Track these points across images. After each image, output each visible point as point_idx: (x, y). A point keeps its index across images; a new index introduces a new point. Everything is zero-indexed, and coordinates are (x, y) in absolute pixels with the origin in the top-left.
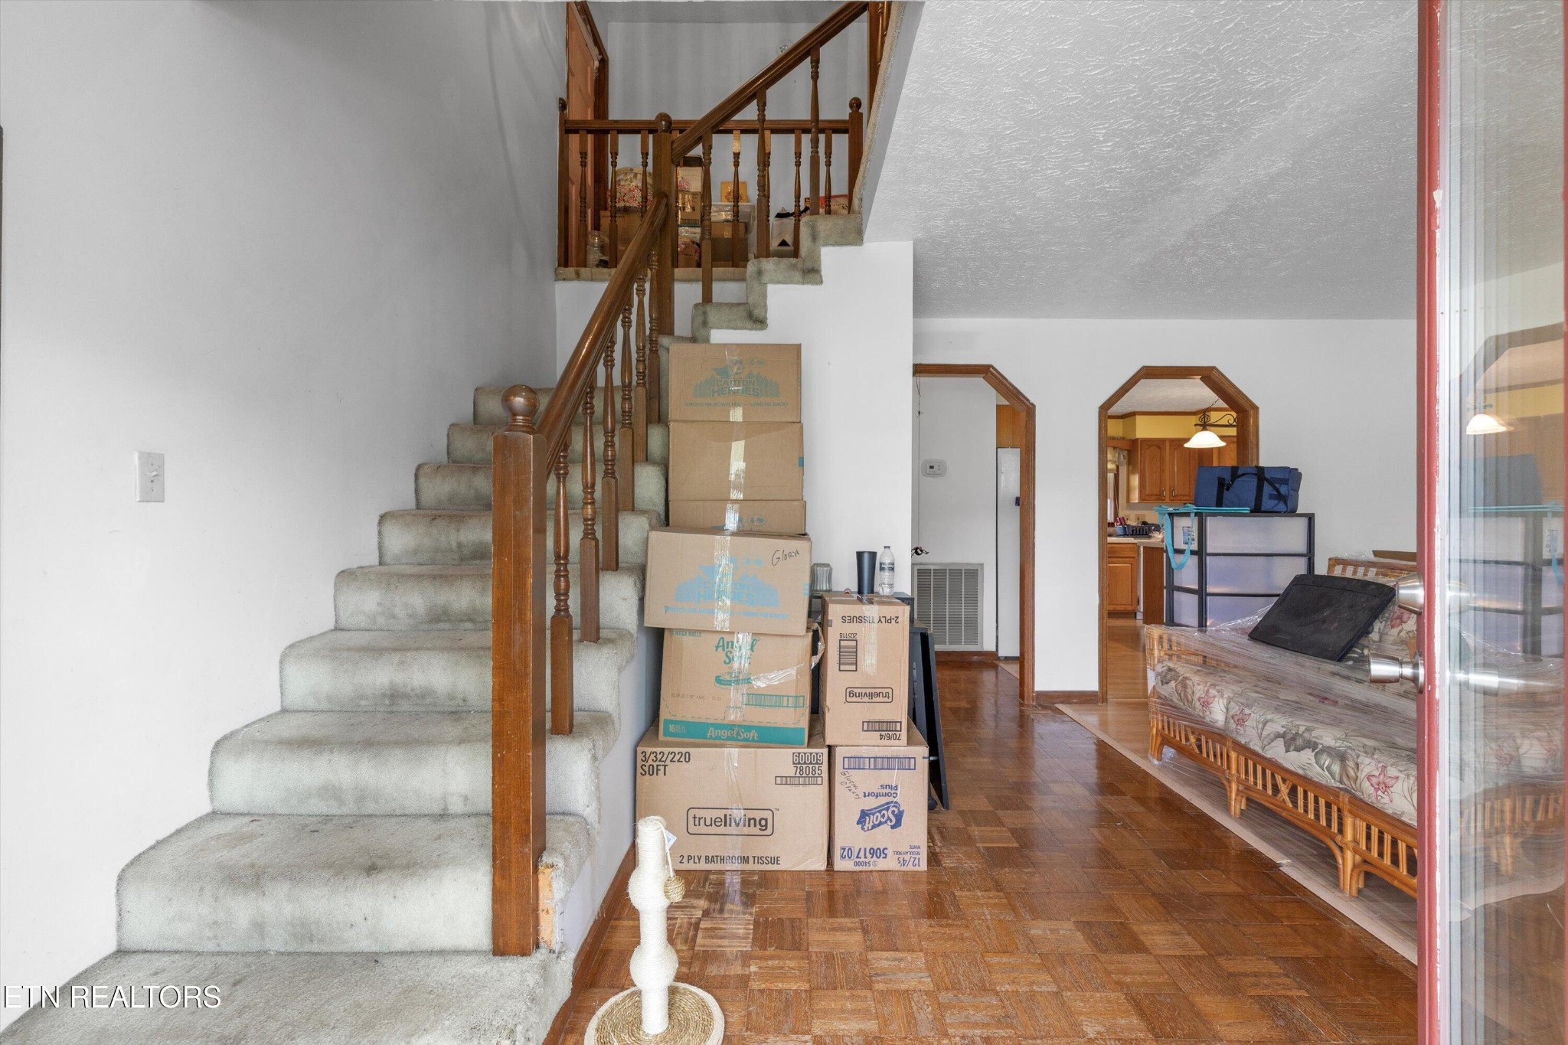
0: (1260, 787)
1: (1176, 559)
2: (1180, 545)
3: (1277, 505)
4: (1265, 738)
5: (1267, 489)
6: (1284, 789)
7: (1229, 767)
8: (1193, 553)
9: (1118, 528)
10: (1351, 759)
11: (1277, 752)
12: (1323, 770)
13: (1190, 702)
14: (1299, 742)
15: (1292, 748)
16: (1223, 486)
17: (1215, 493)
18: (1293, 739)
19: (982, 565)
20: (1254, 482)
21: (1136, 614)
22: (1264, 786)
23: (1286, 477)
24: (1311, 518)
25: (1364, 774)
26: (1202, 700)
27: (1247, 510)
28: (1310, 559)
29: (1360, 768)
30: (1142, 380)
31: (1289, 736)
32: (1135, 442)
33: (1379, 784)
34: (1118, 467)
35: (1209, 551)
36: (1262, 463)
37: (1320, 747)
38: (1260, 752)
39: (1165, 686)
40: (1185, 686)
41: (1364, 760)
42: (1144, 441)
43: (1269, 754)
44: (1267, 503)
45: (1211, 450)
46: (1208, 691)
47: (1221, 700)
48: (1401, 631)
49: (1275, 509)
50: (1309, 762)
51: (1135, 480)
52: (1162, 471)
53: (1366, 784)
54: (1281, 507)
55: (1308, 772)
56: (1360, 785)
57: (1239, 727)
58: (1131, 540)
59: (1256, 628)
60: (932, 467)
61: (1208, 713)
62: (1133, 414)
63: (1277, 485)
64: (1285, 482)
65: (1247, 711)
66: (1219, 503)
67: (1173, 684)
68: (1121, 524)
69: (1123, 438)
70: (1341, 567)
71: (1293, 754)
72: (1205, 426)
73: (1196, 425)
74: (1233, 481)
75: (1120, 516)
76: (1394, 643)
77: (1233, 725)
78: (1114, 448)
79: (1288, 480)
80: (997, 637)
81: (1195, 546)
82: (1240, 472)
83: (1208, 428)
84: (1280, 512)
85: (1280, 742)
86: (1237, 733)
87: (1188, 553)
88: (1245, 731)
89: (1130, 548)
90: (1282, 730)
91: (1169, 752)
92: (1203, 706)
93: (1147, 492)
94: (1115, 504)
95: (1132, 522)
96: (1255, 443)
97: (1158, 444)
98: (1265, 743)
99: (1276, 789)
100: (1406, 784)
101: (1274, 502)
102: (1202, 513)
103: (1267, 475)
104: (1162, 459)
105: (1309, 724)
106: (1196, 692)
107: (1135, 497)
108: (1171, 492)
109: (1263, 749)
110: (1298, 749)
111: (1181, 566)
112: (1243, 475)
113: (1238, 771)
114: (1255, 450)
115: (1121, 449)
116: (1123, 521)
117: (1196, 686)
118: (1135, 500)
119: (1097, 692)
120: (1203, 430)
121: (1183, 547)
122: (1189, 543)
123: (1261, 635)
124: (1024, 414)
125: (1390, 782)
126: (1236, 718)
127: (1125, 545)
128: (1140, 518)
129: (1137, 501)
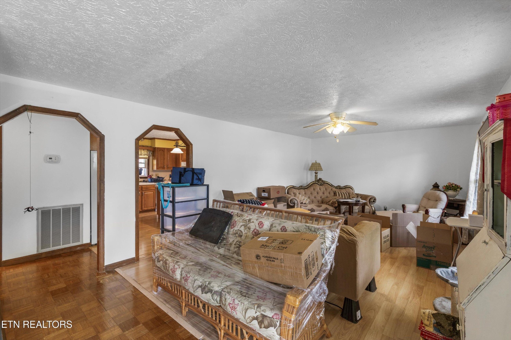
0: (193, 304)
1: (164, 204)
2: (166, 198)
3: (198, 182)
4: (195, 287)
5: (195, 177)
6: (201, 305)
7: (182, 296)
8: (170, 202)
9: (149, 179)
10: (223, 297)
11: (198, 293)
12: (214, 301)
13: (168, 270)
14: (206, 289)
15: (204, 292)
16: (181, 175)
17: (178, 177)
18: (204, 288)
19: (82, 205)
20: (191, 173)
21: (155, 209)
22: (194, 304)
23: (201, 172)
24: (208, 186)
25: (228, 303)
26: (172, 270)
27: (189, 184)
28: (207, 200)
29: (226, 301)
30: (153, 130)
31: (203, 287)
32: (155, 148)
33: (232, 307)
34: (149, 157)
35: (176, 201)
36: (194, 167)
37: (213, 291)
38: (193, 293)
39: (159, 263)
40: (166, 263)
41: (228, 297)
42: (158, 148)
43: (196, 294)
44: (195, 182)
45: (179, 154)
46: (174, 266)
47: (179, 270)
48: (234, 230)
49: (198, 184)
50: (210, 298)
51: (155, 162)
52: (164, 159)
53: (228, 307)
54: (199, 183)
55: (209, 302)
56: (227, 307)
57: (185, 282)
58: (153, 183)
59: (192, 230)
60: (50, 158)
61: (174, 276)
62: (154, 139)
63: (198, 175)
64: (201, 174)
65: (188, 276)
66: (180, 182)
67: (161, 262)
68: (150, 178)
69: (151, 147)
70: (216, 202)
71: (204, 295)
72: (177, 146)
73: (174, 146)
74: (184, 173)
75: (150, 175)
76: (232, 234)
77: (183, 281)
78: (148, 150)
79: (201, 173)
80: (91, 236)
81: (171, 199)
82: (187, 170)
83: (178, 147)
84: (199, 185)
85: (200, 289)
86: (185, 285)
87: (169, 201)
88: (188, 284)
89: (153, 186)
90: (200, 284)
91: (160, 288)
92: (173, 273)
93: (159, 166)
94: (148, 170)
95: (154, 177)
96: (191, 156)
97: (163, 150)
98: (195, 290)
99: (198, 306)
100: (241, 307)
101: (198, 181)
102: (174, 187)
103: (195, 171)
104: (164, 155)
105: (209, 280)
106: (170, 266)
107: (155, 168)
108: (167, 166)
109: (194, 292)
110: (206, 293)
111: (166, 207)
112: (188, 171)
113: (185, 298)
114: (191, 159)
115: (150, 150)
116: (151, 177)
117: (170, 263)
118: (155, 169)
119: (134, 258)
120: (176, 147)
121: (168, 199)
122: (169, 198)
123: (194, 232)
124: (98, 139)
125: (236, 306)
126: (184, 279)
127: (151, 186)
128: (157, 175)
129: (156, 169)
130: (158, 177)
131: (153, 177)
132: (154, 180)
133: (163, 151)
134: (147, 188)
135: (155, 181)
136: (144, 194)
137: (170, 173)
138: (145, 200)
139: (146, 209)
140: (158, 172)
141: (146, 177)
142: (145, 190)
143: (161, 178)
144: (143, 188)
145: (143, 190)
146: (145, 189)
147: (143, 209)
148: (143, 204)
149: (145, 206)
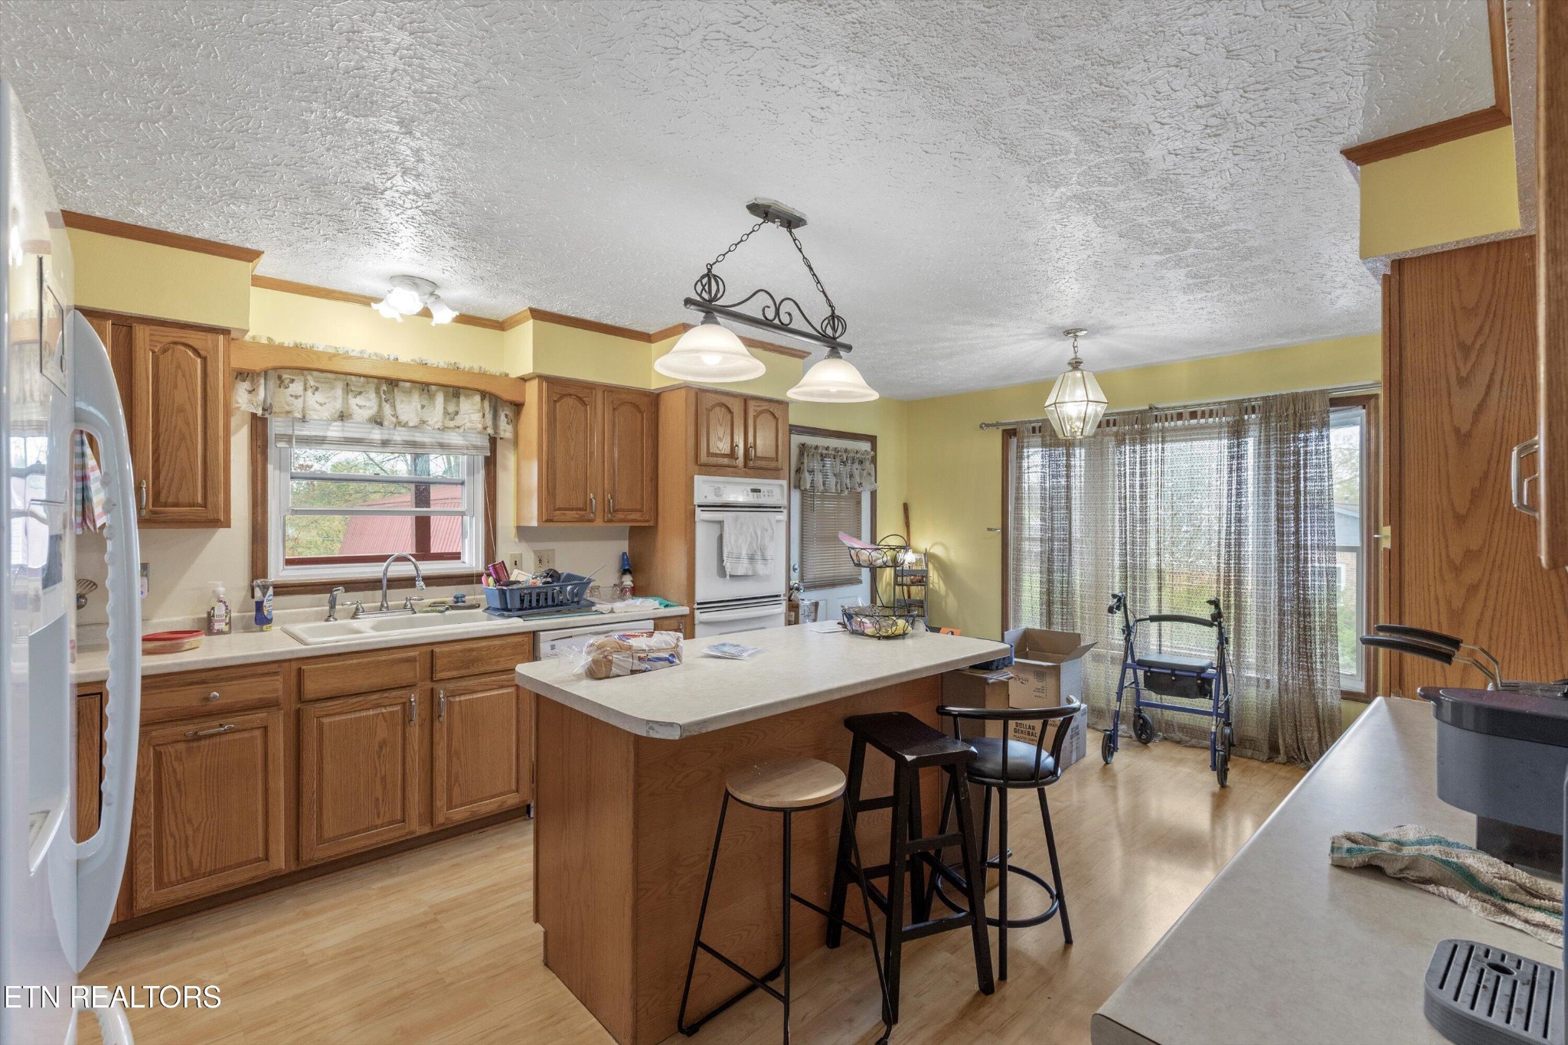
9: (489, 592)
52: (589, 455)
58: (512, 623)
68: (498, 580)
75: (498, 559)
93: (558, 503)
94: (489, 531)
95: (526, 574)
97: (583, 393)
104: (589, 429)
108: (606, 502)
118: (530, 519)
127: (497, 642)
128: (545, 561)
129: (535, 524)
130: (553, 575)
131: (515, 575)
132: (522, 601)
133: (580, 399)
134: (474, 662)
135: (526, 604)
136: (450, 704)
137: (624, 546)
138: (450, 754)
139: (460, 814)
140: (550, 540)
141: (472, 576)
142: (455, 673)
143: (570, 578)
144: (439, 663)
145: (439, 675)
146: (457, 669)
147: (440, 819)
148: (441, 782)
149: (456, 791)
